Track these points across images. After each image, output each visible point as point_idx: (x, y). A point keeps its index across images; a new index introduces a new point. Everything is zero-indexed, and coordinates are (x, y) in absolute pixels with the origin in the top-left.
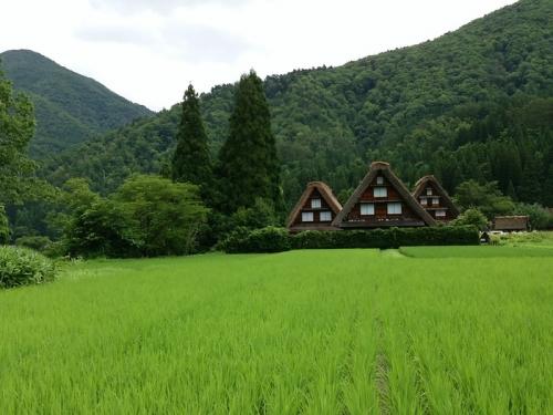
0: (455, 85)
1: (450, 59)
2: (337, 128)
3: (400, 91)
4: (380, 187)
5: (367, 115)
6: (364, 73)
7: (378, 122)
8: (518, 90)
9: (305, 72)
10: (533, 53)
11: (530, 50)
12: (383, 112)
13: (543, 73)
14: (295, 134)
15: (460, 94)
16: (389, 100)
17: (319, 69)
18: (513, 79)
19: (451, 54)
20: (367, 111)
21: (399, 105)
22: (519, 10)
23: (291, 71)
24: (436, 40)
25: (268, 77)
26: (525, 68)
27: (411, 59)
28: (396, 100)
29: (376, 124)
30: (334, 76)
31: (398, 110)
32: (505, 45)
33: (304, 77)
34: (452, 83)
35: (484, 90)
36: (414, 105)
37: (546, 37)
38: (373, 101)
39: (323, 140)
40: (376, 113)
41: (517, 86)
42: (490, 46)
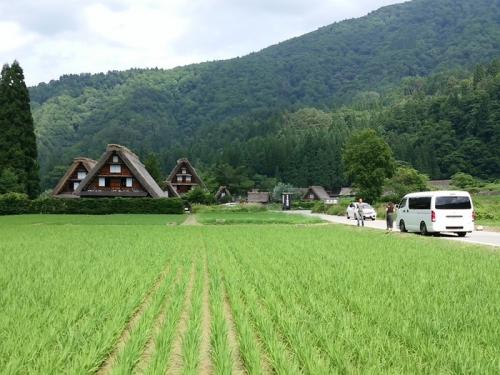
0: (256, 93)
1: (252, 73)
2: (165, 118)
3: (214, 93)
4: (116, 164)
5: (189, 110)
6: (188, 76)
7: (197, 115)
8: (299, 101)
9: (141, 71)
10: (310, 74)
11: (308, 72)
12: (200, 109)
13: (316, 90)
14: (128, 120)
15: (258, 100)
16: (206, 99)
17: (152, 69)
18: (295, 92)
19: (253, 69)
20: (189, 107)
21: (213, 104)
22: (303, 42)
23: (129, 69)
24: (244, 58)
25: (109, 72)
26: (305, 84)
27: (224, 70)
28: (212, 100)
29: (195, 117)
30: (164, 76)
31: (213, 108)
32: (292, 67)
33: (140, 75)
34: (253, 91)
35: (275, 99)
36: (224, 105)
37: (320, 63)
38: (193, 99)
39: (152, 126)
40: (196, 108)
41: (298, 97)
42: (281, 66)
